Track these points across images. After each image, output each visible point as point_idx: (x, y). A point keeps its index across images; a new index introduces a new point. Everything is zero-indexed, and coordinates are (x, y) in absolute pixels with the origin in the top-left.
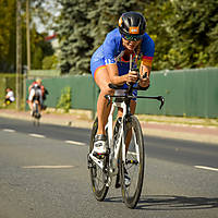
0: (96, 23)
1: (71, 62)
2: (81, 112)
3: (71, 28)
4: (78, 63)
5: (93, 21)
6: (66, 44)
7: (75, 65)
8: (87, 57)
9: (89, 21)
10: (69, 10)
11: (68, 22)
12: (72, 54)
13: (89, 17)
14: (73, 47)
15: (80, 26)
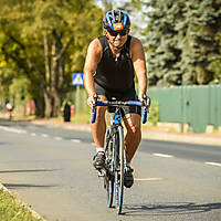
0: (185, 34)
1: (159, 75)
2: (169, 125)
3: (158, 40)
4: (165, 76)
5: (181, 33)
6: (153, 57)
7: (162, 77)
8: (174, 69)
9: (177, 32)
10: (156, 22)
11: (155, 35)
12: (159, 66)
13: (176, 29)
14: (160, 60)
15: (167, 38)
